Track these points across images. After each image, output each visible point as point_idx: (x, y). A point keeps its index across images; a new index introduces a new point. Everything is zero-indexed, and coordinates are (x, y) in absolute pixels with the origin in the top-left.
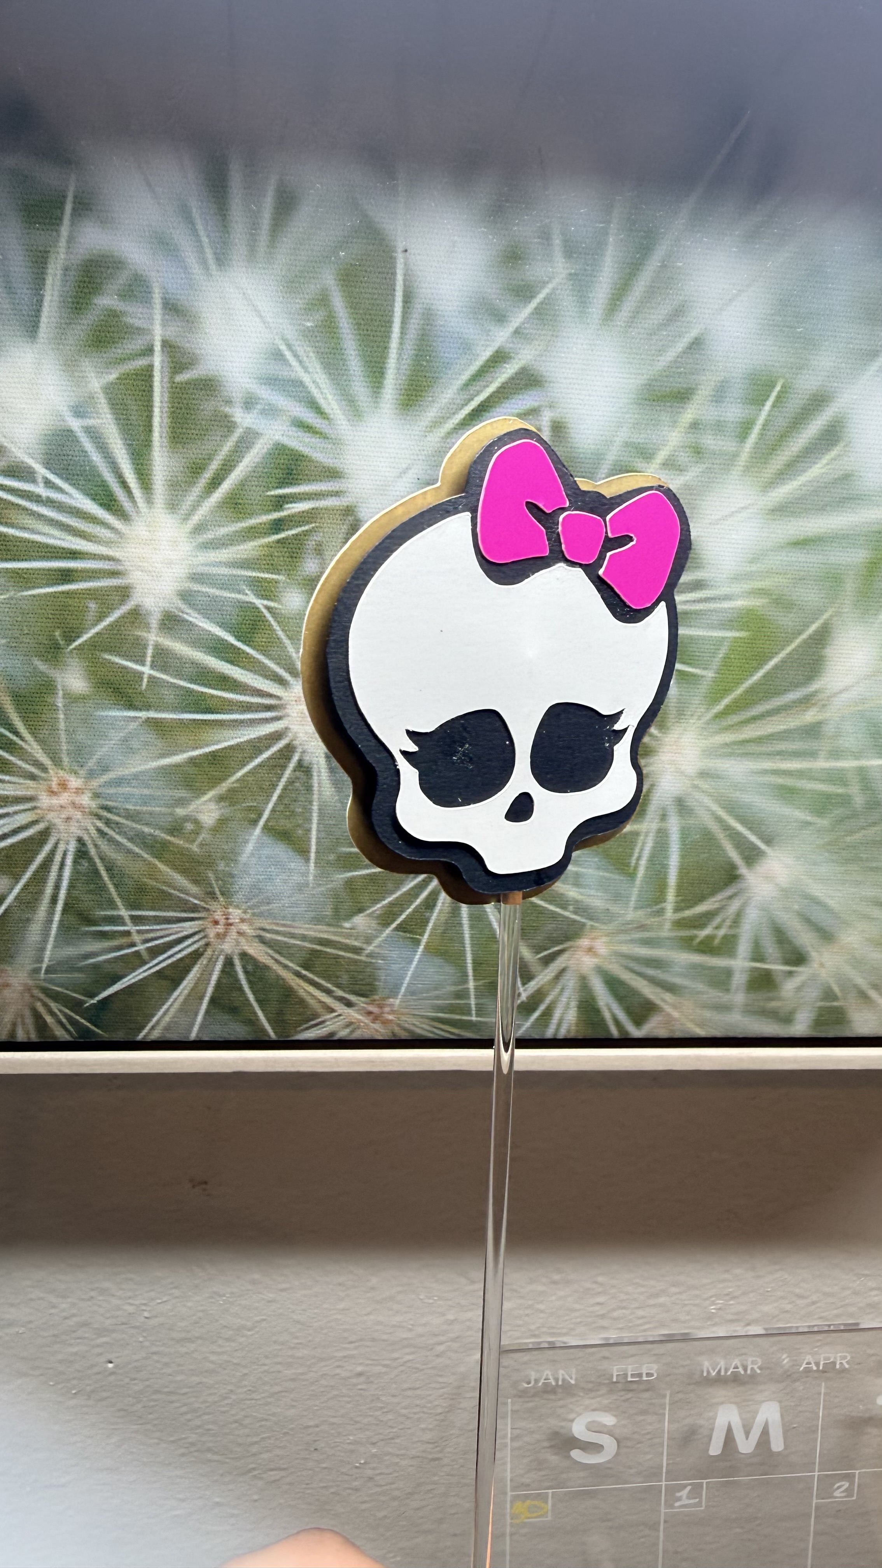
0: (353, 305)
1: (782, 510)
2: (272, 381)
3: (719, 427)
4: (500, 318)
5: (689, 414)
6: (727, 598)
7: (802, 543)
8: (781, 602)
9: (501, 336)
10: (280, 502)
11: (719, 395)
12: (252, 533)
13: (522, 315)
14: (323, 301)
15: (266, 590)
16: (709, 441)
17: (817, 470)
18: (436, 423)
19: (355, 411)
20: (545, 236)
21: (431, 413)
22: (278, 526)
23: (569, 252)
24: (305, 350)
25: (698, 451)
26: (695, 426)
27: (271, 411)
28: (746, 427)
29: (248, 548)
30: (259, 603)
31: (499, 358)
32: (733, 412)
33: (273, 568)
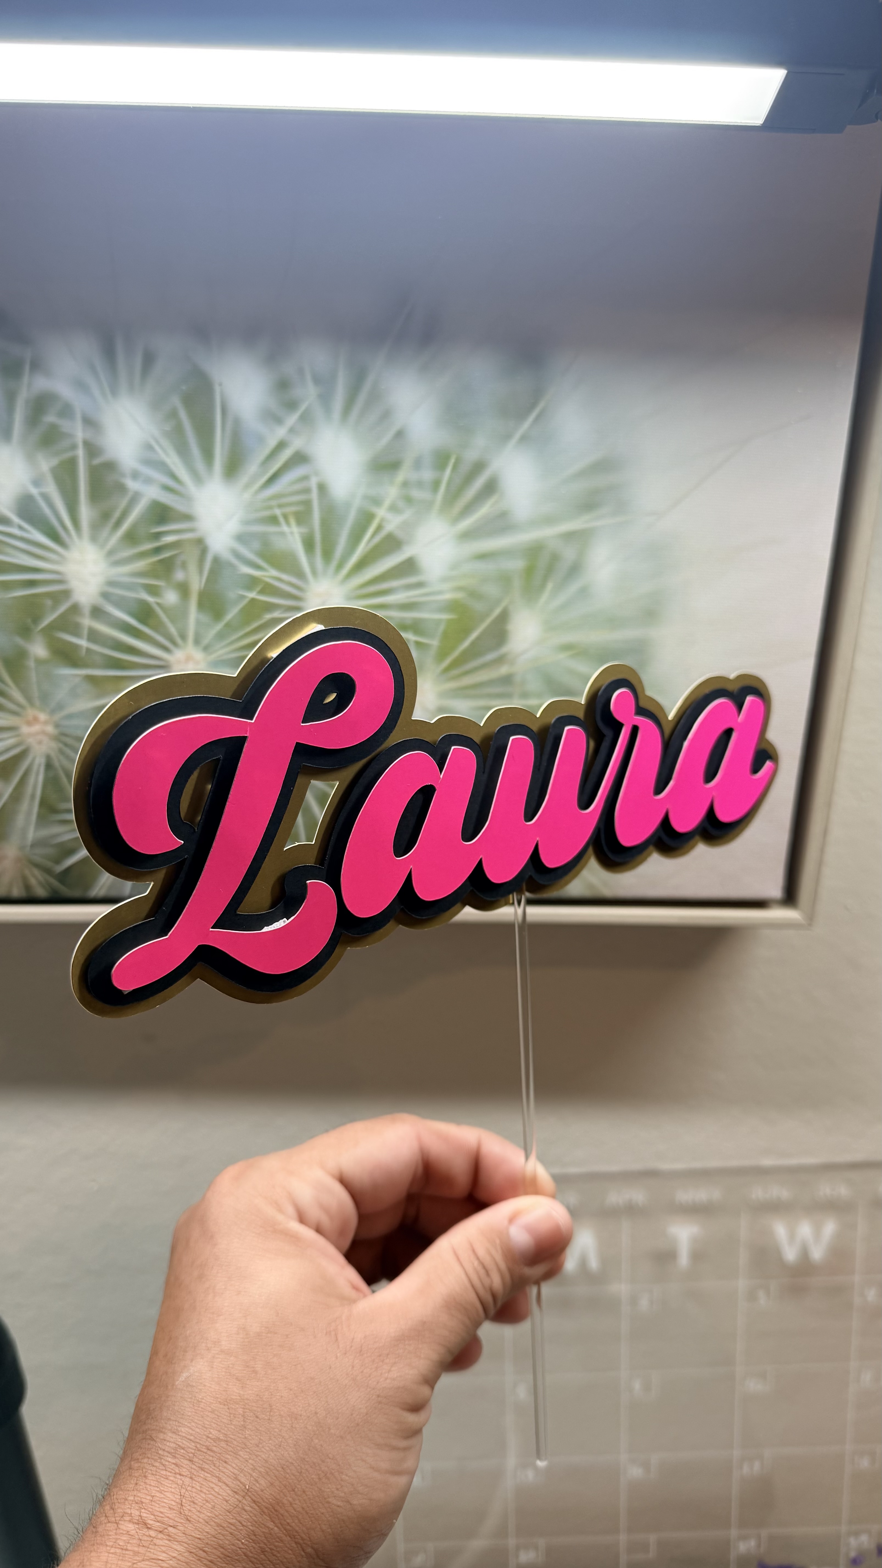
0: (192, 415)
1: (467, 536)
2: (149, 462)
3: (420, 484)
4: (279, 421)
5: (400, 477)
6: (440, 593)
7: (482, 557)
8: (473, 594)
9: (281, 432)
10: (158, 536)
11: (418, 464)
12: (142, 555)
13: (292, 419)
14: (173, 415)
15: (153, 590)
16: (416, 494)
17: (485, 510)
18: (247, 486)
19: (198, 479)
20: (301, 372)
21: (244, 479)
22: (158, 550)
23: (317, 380)
24: (166, 443)
25: (409, 500)
26: (405, 484)
27: (148, 481)
28: (436, 485)
29: (141, 565)
30: (150, 599)
31: (281, 446)
32: (428, 475)
33: (156, 577)
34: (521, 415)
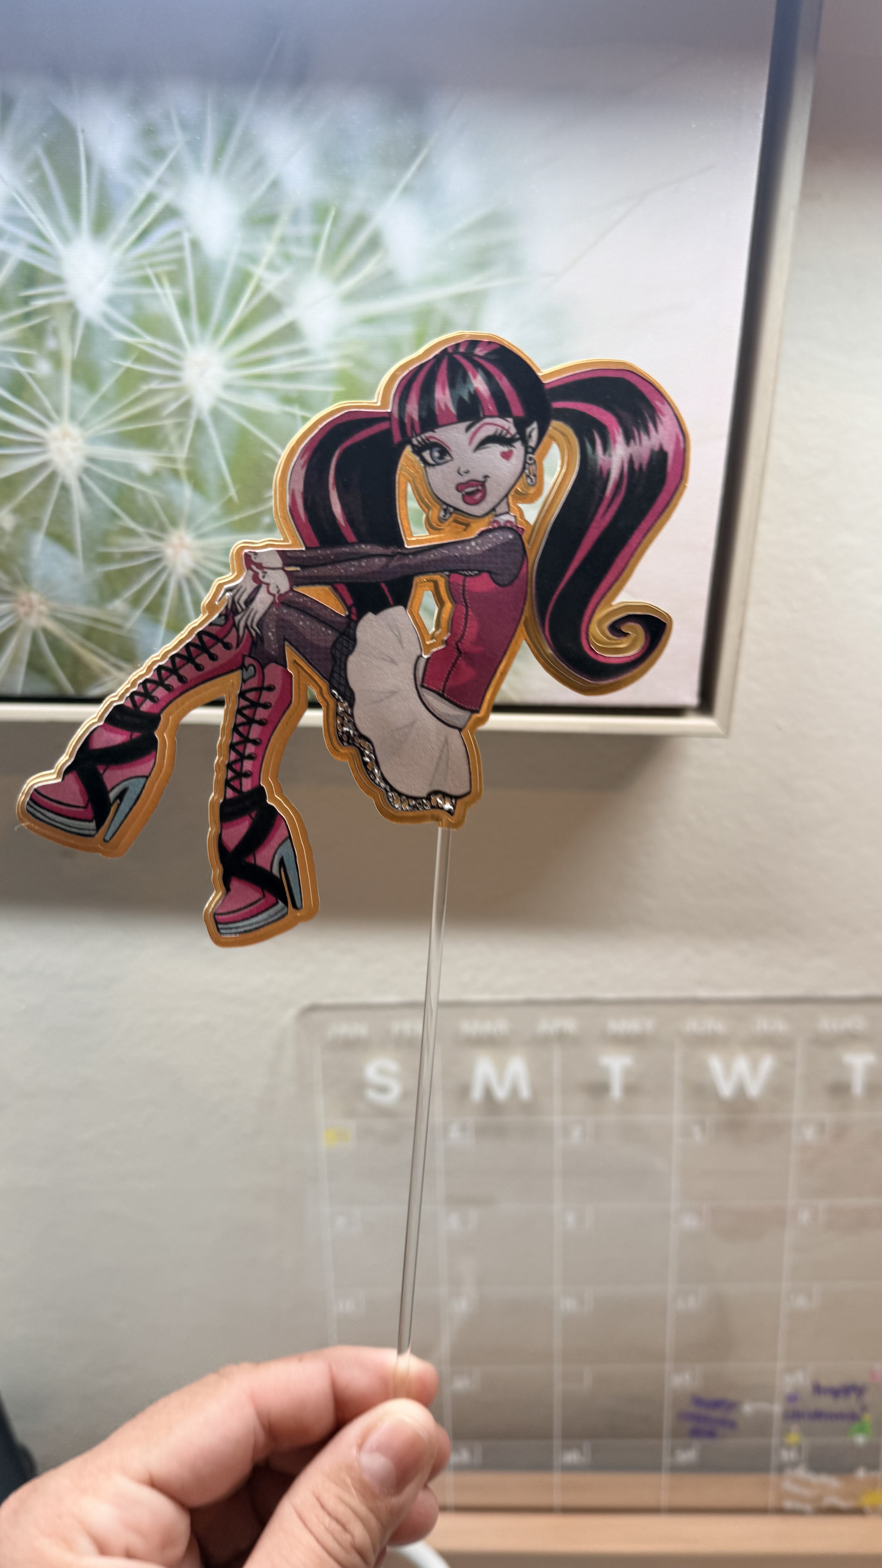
0: (56, 167)
1: (351, 297)
2: (13, 219)
3: (298, 240)
4: (146, 172)
5: (278, 231)
6: (326, 361)
7: (369, 321)
8: (361, 363)
9: (149, 184)
10: (27, 300)
11: (295, 218)
12: (12, 322)
13: (160, 170)
14: (36, 166)
15: (25, 360)
16: (295, 250)
17: (369, 268)
18: (118, 243)
19: (66, 238)
20: (167, 116)
21: (113, 236)
22: (27, 316)
23: (185, 126)
24: (30, 198)
25: (287, 258)
26: (283, 240)
27: (14, 240)
28: (315, 241)
29: (11, 332)
30: (23, 370)
31: (150, 199)
32: (306, 229)
33: (28, 345)
34: (404, 164)
